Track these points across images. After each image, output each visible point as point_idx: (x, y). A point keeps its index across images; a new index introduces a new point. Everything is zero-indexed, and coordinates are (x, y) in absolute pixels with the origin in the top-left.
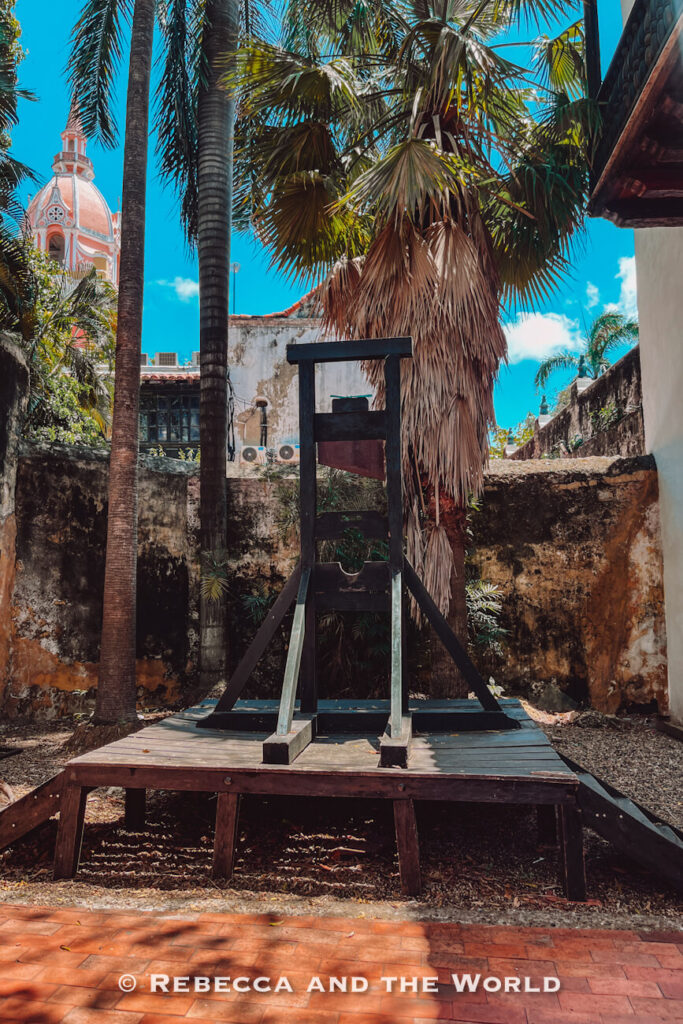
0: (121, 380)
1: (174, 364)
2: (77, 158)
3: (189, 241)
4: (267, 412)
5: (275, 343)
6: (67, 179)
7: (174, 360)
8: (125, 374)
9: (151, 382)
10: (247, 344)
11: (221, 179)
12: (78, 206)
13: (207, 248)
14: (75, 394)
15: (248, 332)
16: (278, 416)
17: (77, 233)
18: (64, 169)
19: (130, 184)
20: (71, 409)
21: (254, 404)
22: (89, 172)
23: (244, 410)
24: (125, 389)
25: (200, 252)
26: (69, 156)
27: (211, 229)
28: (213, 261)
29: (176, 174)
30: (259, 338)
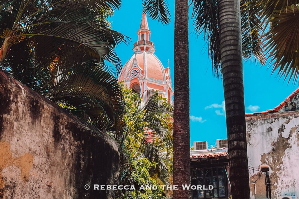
0: (178, 154)
1: (205, 148)
2: (145, 43)
3: (215, 65)
4: (270, 175)
5: (270, 129)
6: (141, 54)
7: (205, 145)
8: (180, 150)
9: (193, 160)
10: (252, 131)
11: (234, 25)
12: (147, 67)
13: (227, 67)
14: (147, 169)
15: (252, 124)
16: (277, 177)
17: (146, 82)
18: (139, 49)
19: (179, 33)
20: (145, 178)
21: (260, 169)
22: (152, 49)
23: (253, 175)
24: (181, 160)
25: (222, 70)
26: (142, 42)
27: (229, 55)
28: (231, 74)
29: (205, 27)
30: (260, 127)
